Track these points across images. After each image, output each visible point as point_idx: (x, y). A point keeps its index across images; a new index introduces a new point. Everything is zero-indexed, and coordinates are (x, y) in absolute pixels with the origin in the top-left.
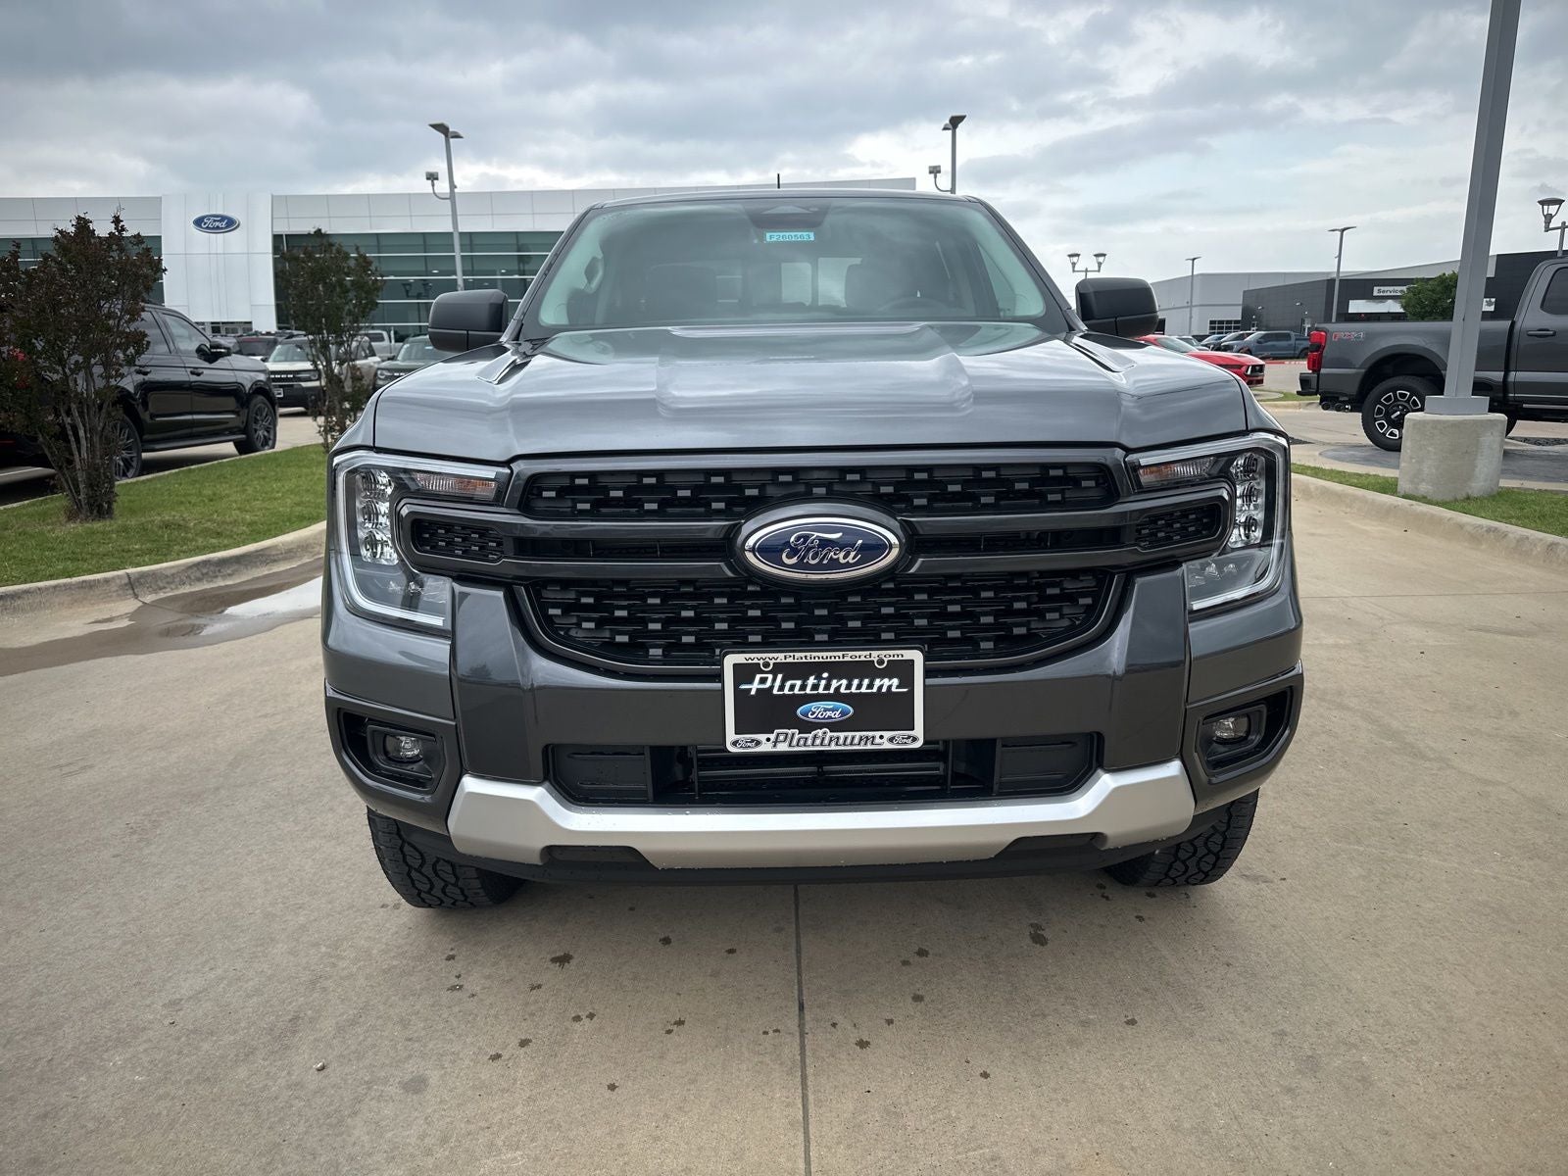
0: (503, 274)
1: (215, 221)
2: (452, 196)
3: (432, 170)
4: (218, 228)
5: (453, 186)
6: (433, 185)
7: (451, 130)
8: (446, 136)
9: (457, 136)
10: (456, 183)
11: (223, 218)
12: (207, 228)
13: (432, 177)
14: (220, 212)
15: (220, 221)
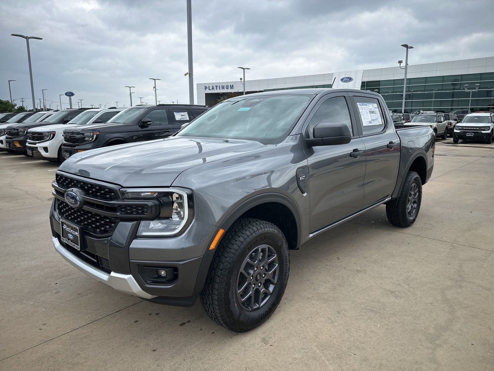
0: (436, 91)
1: (346, 79)
2: (406, 68)
3: (400, 60)
4: (347, 81)
5: (407, 64)
6: (400, 65)
7: (409, 46)
8: (407, 48)
9: (411, 48)
10: (408, 63)
11: (349, 78)
12: (344, 81)
13: (400, 62)
14: (348, 76)
15: (348, 79)
